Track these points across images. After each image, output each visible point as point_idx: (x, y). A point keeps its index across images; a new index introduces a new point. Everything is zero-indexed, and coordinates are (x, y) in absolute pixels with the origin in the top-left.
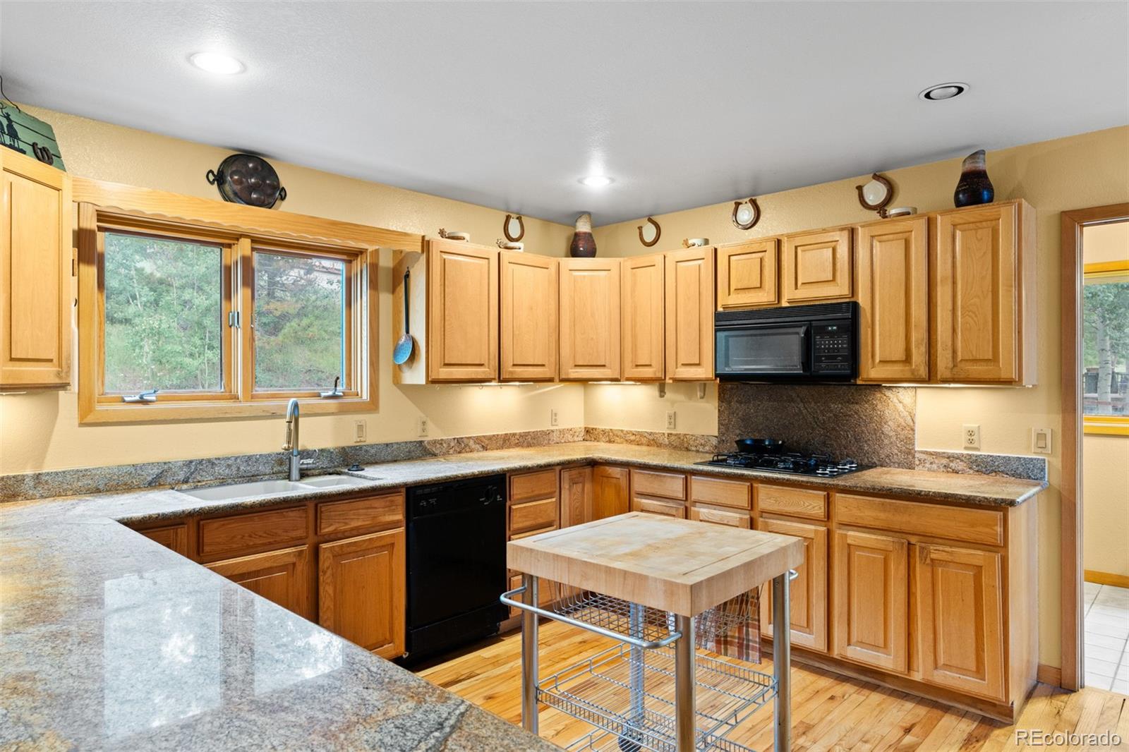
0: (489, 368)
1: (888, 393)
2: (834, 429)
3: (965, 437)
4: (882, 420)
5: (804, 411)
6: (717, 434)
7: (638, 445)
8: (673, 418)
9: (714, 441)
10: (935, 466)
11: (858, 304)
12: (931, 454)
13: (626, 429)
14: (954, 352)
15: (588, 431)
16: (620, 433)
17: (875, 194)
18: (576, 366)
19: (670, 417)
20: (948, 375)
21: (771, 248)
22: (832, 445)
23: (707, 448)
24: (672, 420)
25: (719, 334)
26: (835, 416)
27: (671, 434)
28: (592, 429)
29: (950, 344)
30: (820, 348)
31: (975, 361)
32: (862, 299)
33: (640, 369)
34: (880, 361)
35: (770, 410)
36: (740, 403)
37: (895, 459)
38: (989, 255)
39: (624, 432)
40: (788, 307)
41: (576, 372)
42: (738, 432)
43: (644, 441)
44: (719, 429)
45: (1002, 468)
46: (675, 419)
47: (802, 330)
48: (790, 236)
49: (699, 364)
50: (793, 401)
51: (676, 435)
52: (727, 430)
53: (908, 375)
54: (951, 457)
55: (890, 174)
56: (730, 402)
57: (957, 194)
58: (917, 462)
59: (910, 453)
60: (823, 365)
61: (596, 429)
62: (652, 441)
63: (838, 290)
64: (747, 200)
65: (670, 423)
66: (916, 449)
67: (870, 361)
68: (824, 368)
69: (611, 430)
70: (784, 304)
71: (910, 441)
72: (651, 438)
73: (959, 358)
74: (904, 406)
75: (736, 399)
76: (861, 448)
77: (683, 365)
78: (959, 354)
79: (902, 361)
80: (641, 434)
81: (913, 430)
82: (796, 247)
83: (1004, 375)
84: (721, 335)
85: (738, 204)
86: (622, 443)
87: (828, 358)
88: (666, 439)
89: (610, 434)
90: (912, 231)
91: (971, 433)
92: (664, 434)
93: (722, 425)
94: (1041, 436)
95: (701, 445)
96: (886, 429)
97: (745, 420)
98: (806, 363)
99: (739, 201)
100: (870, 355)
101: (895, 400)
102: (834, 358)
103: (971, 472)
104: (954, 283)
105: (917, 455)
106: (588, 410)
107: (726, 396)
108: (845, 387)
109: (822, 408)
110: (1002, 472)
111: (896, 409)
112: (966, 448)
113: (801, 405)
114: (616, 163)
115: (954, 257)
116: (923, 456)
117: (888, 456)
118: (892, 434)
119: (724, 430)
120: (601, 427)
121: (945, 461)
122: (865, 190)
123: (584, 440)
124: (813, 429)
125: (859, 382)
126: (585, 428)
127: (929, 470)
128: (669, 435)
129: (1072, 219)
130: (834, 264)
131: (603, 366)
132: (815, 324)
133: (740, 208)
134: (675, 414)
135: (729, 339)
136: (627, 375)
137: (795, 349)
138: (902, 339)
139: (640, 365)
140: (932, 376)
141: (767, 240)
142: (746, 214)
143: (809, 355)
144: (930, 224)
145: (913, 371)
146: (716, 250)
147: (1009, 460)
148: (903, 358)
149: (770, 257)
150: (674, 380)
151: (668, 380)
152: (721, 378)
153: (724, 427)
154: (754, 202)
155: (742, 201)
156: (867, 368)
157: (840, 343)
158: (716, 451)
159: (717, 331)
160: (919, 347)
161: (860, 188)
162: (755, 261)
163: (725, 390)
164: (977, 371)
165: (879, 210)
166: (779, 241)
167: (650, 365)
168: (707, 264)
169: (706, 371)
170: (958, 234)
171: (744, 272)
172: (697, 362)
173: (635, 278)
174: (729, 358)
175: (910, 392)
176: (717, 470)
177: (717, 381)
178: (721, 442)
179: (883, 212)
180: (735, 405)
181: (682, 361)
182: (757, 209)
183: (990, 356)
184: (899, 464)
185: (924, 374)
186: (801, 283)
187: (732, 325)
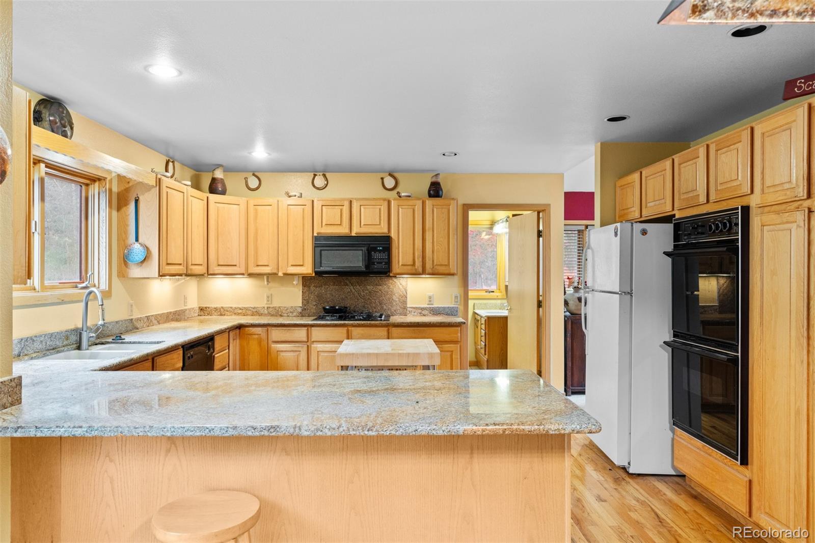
0: (184, 266)
1: (395, 280)
2: (369, 299)
3: (427, 299)
4: (392, 293)
5: (353, 291)
6: (301, 306)
7: (244, 315)
8: (269, 299)
9: (300, 310)
10: (416, 314)
11: (392, 238)
12: (414, 308)
13: (234, 306)
14: (433, 261)
15: (201, 309)
17: (390, 183)
18: (219, 265)
19: (268, 297)
20: (430, 271)
21: (347, 204)
22: (368, 307)
23: (295, 314)
24: (270, 299)
25: (316, 249)
26: (370, 292)
27: (269, 307)
28: (206, 308)
29: (431, 257)
30: (374, 258)
31: (440, 266)
32: (393, 235)
33: (259, 268)
34: (402, 265)
35: (334, 291)
36: (316, 287)
37: (398, 312)
38: (447, 220)
39: (233, 308)
40: (355, 236)
41: (219, 269)
42: (314, 303)
43: (249, 312)
44: (302, 302)
45: (442, 312)
46: (271, 298)
47: (364, 249)
48: (357, 199)
49: (302, 265)
50: (347, 285)
51: (273, 308)
52: (308, 302)
53: (414, 272)
54: (423, 309)
55: (396, 175)
56: (310, 287)
57: (429, 191)
58: (408, 312)
59: (405, 308)
61: (209, 307)
62: (256, 312)
63: (382, 230)
64: (321, 174)
65: (268, 301)
66: (408, 306)
67: (397, 265)
68: (376, 267)
69: (222, 307)
70: (353, 234)
71: (405, 302)
72: (254, 310)
73: (435, 264)
74: (403, 286)
75: (313, 285)
76: (382, 307)
77: (292, 265)
78: (435, 262)
79: (410, 265)
80: (246, 309)
81: (406, 297)
82: (361, 206)
83: (452, 272)
84: (318, 249)
85: (315, 175)
86: (231, 315)
87: (378, 263)
88: (266, 311)
89: (222, 310)
90: (415, 206)
91: (430, 297)
92: (264, 307)
93: (304, 300)
94: (456, 297)
95: (291, 312)
96: (394, 298)
97: (319, 297)
98: (367, 267)
99: (316, 173)
100: (397, 262)
101: (399, 284)
102: (381, 263)
103: (431, 315)
104: (433, 231)
105: (408, 309)
106: (200, 296)
107: (307, 283)
108: (374, 278)
109: (363, 289)
110: (442, 314)
111: (399, 288)
112: (428, 304)
113: (352, 287)
114: (271, 144)
115: (433, 219)
116: (410, 309)
117: (395, 311)
118: (397, 300)
119: (305, 303)
120: (213, 306)
121: (420, 311)
122: (385, 180)
123: (198, 315)
124: (358, 299)
125: (391, 275)
126: (200, 307)
127: (414, 315)
128: (267, 308)
129: (467, 207)
130: (380, 216)
131: (236, 265)
132: (371, 246)
133: (316, 177)
134: (271, 295)
135: (323, 252)
136: (250, 271)
137: (361, 258)
138: (412, 256)
139: (258, 266)
140: (424, 272)
141: (343, 200)
142: (319, 181)
143: (369, 261)
144: (424, 203)
145: (416, 269)
146: (313, 201)
147: (444, 308)
148: (412, 264)
149: (346, 209)
150: (285, 274)
151: (280, 274)
152: (316, 273)
153: (305, 301)
154: (324, 176)
155: (318, 174)
156: (396, 268)
157: (384, 256)
158: (302, 315)
159: (315, 246)
160: (418, 258)
161: (382, 179)
162: (338, 209)
163: (306, 280)
164: (442, 269)
165: (395, 192)
166: (351, 201)
167: (268, 265)
168: (308, 209)
169: (308, 269)
170: (435, 209)
171: (331, 215)
172: (302, 264)
173: (256, 211)
174: (323, 262)
175: (405, 279)
176: (329, 322)
177: (314, 275)
178: (304, 310)
179: (398, 193)
180: (312, 288)
181: (290, 264)
182: (327, 180)
183: (447, 263)
184: (400, 314)
185: (421, 271)
186: (362, 224)
187: (325, 244)
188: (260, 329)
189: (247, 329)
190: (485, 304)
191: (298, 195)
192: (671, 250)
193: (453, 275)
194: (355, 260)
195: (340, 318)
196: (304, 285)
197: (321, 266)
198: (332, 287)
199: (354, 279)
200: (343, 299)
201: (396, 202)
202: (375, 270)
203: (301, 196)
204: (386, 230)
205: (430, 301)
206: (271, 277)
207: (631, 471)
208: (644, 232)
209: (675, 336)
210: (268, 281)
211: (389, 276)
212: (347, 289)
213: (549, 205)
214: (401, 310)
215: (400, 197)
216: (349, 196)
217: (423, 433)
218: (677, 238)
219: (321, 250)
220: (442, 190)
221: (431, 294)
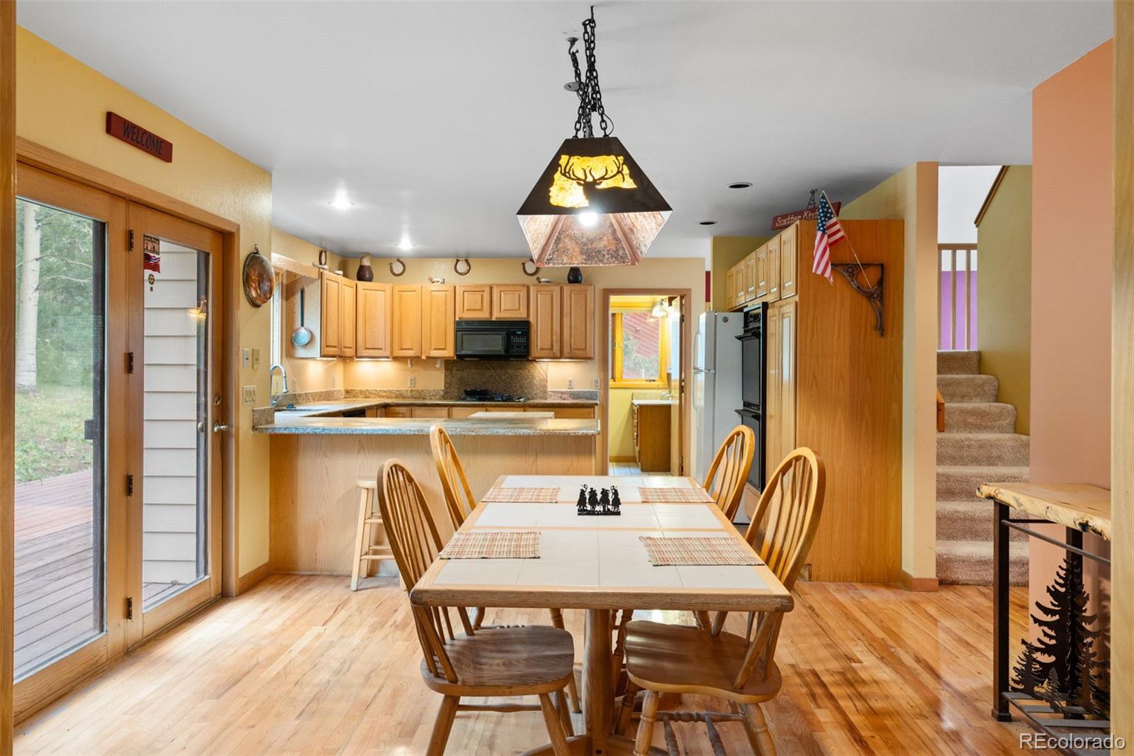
0: (338, 348)
1: (536, 364)
2: (510, 382)
3: (568, 383)
4: (533, 377)
5: (494, 374)
6: (443, 388)
7: (388, 398)
8: (413, 381)
9: (442, 393)
10: (556, 396)
11: (530, 321)
12: (554, 392)
13: (378, 389)
14: (571, 345)
15: (347, 392)
16: (373, 392)
17: (531, 268)
18: (367, 348)
19: (411, 380)
20: (568, 355)
21: (487, 290)
22: (507, 390)
23: (438, 397)
24: (413, 382)
25: (458, 333)
26: (511, 376)
27: (413, 390)
28: (352, 390)
29: (569, 341)
30: (513, 342)
31: (579, 349)
32: (532, 319)
33: (404, 351)
34: (541, 349)
35: (476, 374)
36: (458, 370)
37: (539, 395)
38: (584, 306)
39: (377, 391)
40: (495, 321)
41: (366, 352)
42: (456, 387)
43: (393, 395)
44: (445, 386)
45: (581, 395)
46: (415, 381)
47: (504, 333)
48: (497, 285)
49: (444, 349)
50: (489, 369)
51: (416, 391)
52: (450, 386)
53: (552, 355)
54: (563, 392)
56: (451, 371)
57: (569, 276)
58: (549, 395)
59: (545, 392)
60: (515, 350)
61: (354, 390)
62: (401, 395)
63: (520, 315)
64: (464, 259)
65: (411, 384)
66: (548, 390)
67: (536, 349)
68: (515, 351)
69: (367, 390)
70: (494, 319)
71: (545, 386)
72: (398, 393)
73: (573, 348)
74: (543, 371)
75: (455, 369)
76: (523, 391)
77: (435, 349)
78: (573, 346)
79: (549, 349)
80: (391, 392)
81: (547, 382)
82: (501, 291)
83: (589, 356)
84: (459, 333)
85: (458, 261)
86: (376, 398)
87: (517, 347)
88: (409, 393)
90: (554, 291)
91: (570, 381)
92: (407, 390)
93: (446, 383)
94: (596, 382)
95: (434, 395)
96: (535, 382)
97: (461, 380)
98: (507, 350)
99: (458, 259)
100: (536, 346)
101: (539, 367)
102: (520, 347)
103: (570, 399)
104: (571, 316)
105: (548, 393)
106: (346, 378)
107: (450, 367)
109: (504, 372)
110: (582, 398)
111: (540, 372)
112: (569, 389)
113: (493, 371)
114: (416, 235)
115: (571, 305)
116: (551, 393)
117: (535, 392)
118: (538, 384)
119: (447, 386)
120: (359, 388)
121: (560, 395)
122: (526, 265)
123: (345, 395)
125: (530, 359)
126: (345, 390)
127: (554, 399)
128: (410, 391)
129: (608, 292)
130: (519, 302)
131: (381, 349)
132: (510, 330)
133: (459, 263)
134: (415, 378)
135: (464, 336)
136: (395, 355)
137: (500, 342)
138: (550, 339)
139: (402, 349)
140: (562, 356)
141: (485, 286)
142: (462, 267)
143: (508, 345)
144: (562, 289)
145: (554, 353)
146: (455, 287)
147: (584, 392)
148: (550, 347)
149: (486, 295)
150: (428, 358)
151: (424, 357)
152: (458, 356)
153: (448, 385)
154: (467, 261)
155: (461, 259)
156: (535, 352)
157: (522, 340)
158: (444, 398)
159: (457, 331)
160: (556, 343)
161: (524, 264)
162: (478, 296)
163: (448, 363)
164: (578, 354)
165: (535, 277)
166: (491, 287)
167: (411, 349)
168: (450, 295)
169: (449, 353)
170: (573, 295)
171: (472, 300)
172: (444, 347)
173: (401, 297)
174: (464, 346)
175: (545, 364)
176: (469, 403)
177: (456, 358)
178: (446, 393)
179: (538, 279)
180: (454, 372)
181: (433, 347)
182: (469, 265)
183: (584, 347)
184: (541, 398)
185: (558, 355)
186: (502, 309)
187: (465, 329)
188: (404, 408)
189: (392, 408)
190: (645, 394)
191: (441, 281)
192: (741, 334)
193: (590, 358)
194: (495, 344)
195: (480, 400)
196: (446, 369)
197: (462, 350)
198: (473, 371)
199: (494, 363)
200: (484, 382)
201: (535, 287)
202: (515, 354)
203: (444, 282)
204: (525, 315)
205: (570, 385)
206: (415, 360)
209: (744, 405)
210: (411, 365)
211: (528, 360)
212: (488, 373)
213: (690, 289)
214: (541, 395)
215: (540, 282)
216: (490, 282)
217: (501, 434)
218: (746, 324)
219: (462, 335)
220: (581, 276)
221: (571, 378)
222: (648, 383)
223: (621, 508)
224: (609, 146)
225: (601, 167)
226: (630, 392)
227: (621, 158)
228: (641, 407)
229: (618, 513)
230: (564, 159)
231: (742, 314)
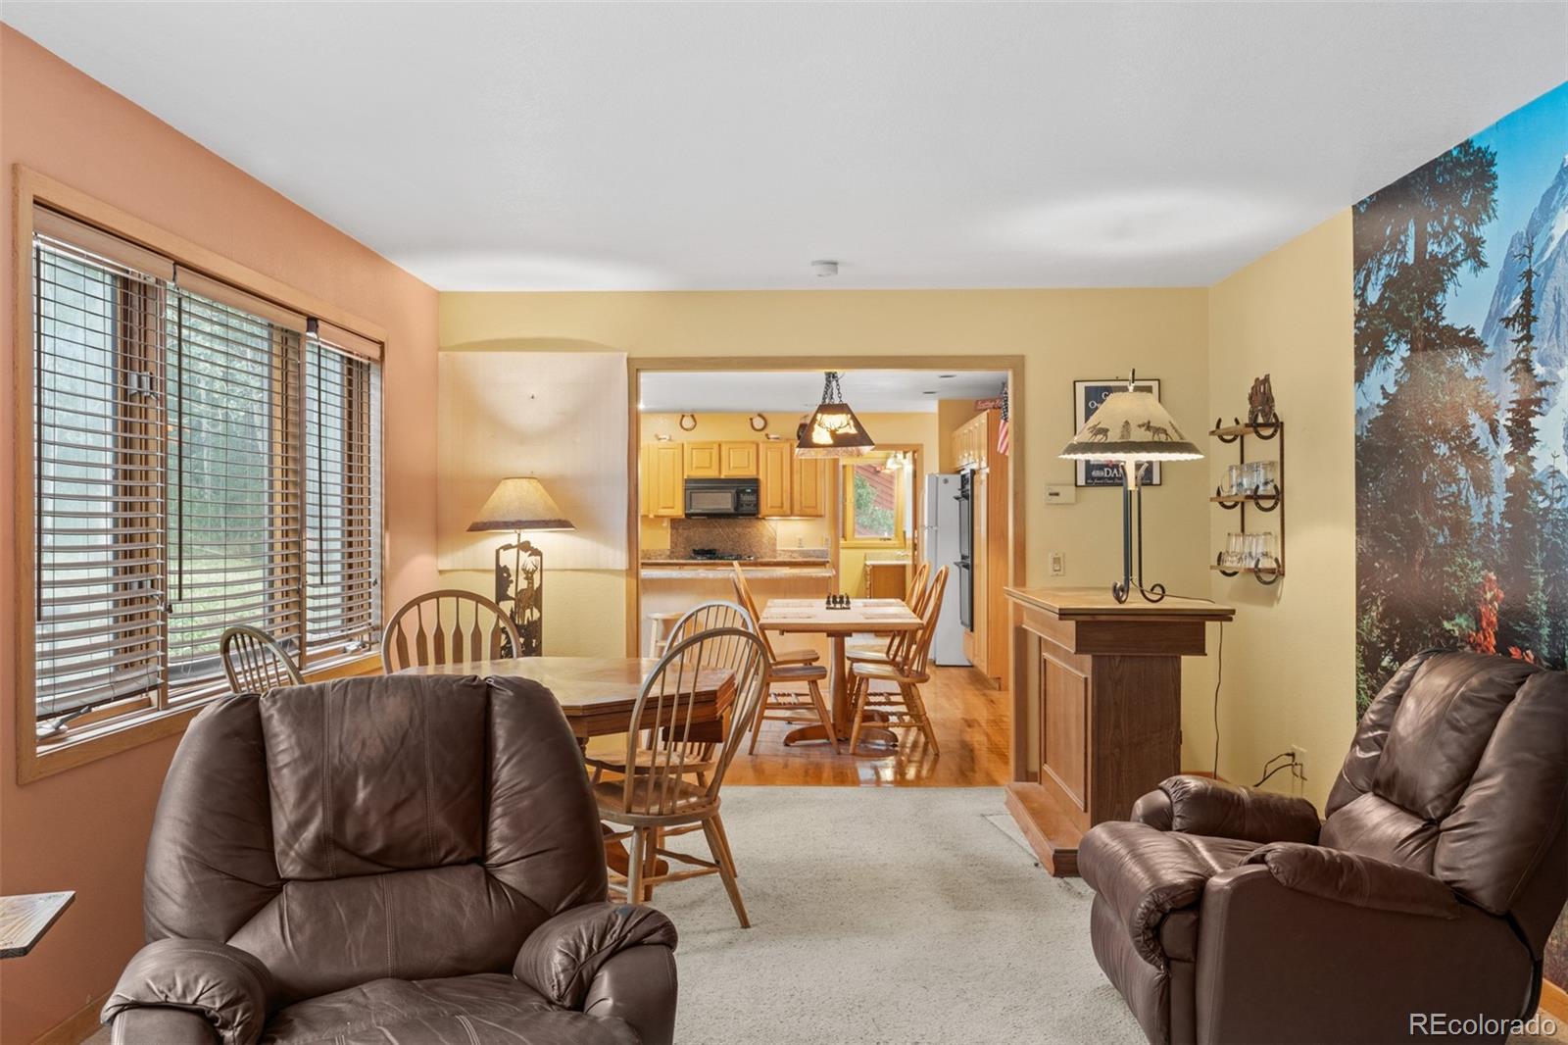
1: (765, 522)
2: (738, 540)
3: (798, 542)
4: (762, 534)
5: (722, 532)
6: (670, 546)
9: (668, 553)
10: (786, 556)
11: (760, 480)
12: (784, 551)
14: (801, 503)
17: (759, 423)
20: (798, 513)
21: (716, 447)
22: (737, 546)
23: (663, 556)
25: (687, 491)
26: (739, 534)
29: (799, 499)
30: (743, 500)
31: (808, 507)
32: (761, 477)
34: (770, 507)
35: (703, 532)
36: (685, 529)
37: (768, 554)
40: (724, 479)
42: (683, 546)
44: (671, 543)
45: (813, 555)
47: (734, 491)
48: (726, 442)
49: (673, 507)
50: (716, 527)
52: (676, 545)
53: (781, 513)
54: (792, 552)
55: (764, 415)
56: (677, 529)
57: (798, 432)
58: (778, 555)
59: (774, 551)
63: (749, 473)
64: (689, 415)
66: (778, 549)
67: (766, 507)
68: (745, 509)
70: (722, 477)
71: (774, 545)
73: (803, 506)
74: (772, 528)
75: (681, 527)
76: (752, 550)
77: (662, 507)
78: (803, 504)
79: (778, 507)
82: (729, 449)
83: (820, 514)
84: (689, 492)
85: (683, 416)
87: (747, 505)
90: (783, 449)
91: (800, 540)
93: (673, 541)
94: (827, 540)
95: (660, 552)
96: (764, 540)
97: (688, 540)
98: (736, 509)
100: (765, 504)
101: (768, 526)
102: (749, 505)
103: (800, 557)
105: (778, 552)
107: (676, 526)
108: (743, 520)
109: (732, 531)
111: (768, 530)
112: (798, 546)
113: (721, 529)
116: (780, 552)
117: (764, 553)
118: (766, 542)
121: (790, 554)
122: (754, 420)
125: (760, 517)
127: (783, 558)
130: (749, 459)
132: (740, 488)
133: (685, 419)
135: (693, 494)
137: (730, 500)
138: (780, 499)
140: (792, 514)
141: (714, 442)
142: (688, 422)
143: (738, 504)
144: (791, 446)
145: (784, 511)
146: (683, 445)
147: (814, 551)
148: (780, 505)
149: (715, 452)
150: (655, 516)
151: (651, 516)
152: (686, 515)
153: (674, 544)
154: (692, 416)
155: (686, 415)
156: (764, 509)
157: (752, 498)
158: (670, 558)
159: (686, 489)
160: (786, 500)
161: (751, 419)
162: (707, 452)
163: (675, 522)
164: (809, 511)
165: (763, 433)
166: (720, 445)
168: (678, 452)
169: (678, 511)
171: (700, 458)
172: (671, 505)
174: (693, 504)
175: (774, 521)
176: (700, 562)
177: (683, 517)
178: (672, 552)
179: (767, 435)
180: (681, 531)
181: (662, 505)
182: (695, 421)
183: (814, 505)
184: (770, 557)
185: (788, 512)
186: (731, 466)
187: (695, 487)
190: (879, 554)
191: (668, 438)
192: (958, 495)
193: (821, 516)
194: (724, 502)
195: (710, 558)
196: (672, 528)
197: (691, 508)
198: (701, 530)
199: (723, 521)
200: (712, 541)
201: (764, 444)
202: (744, 512)
203: (670, 440)
204: (755, 473)
205: (800, 543)
207: (937, 663)
208: (946, 481)
209: (962, 558)
211: (758, 518)
212: (716, 532)
213: (922, 445)
214: (771, 552)
215: (769, 438)
216: (719, 438)
218: (962, 487)
219: (691, 493)
221: (801, 537)
222: (882, 542)
223: (851, 606)
224: (842, 408)
225: (839, 422)
226: (862, 553)
227: (849, 416)
228: (874, 566)
229: (849, 608)
230: (819, 416)
231: (959, 476)
